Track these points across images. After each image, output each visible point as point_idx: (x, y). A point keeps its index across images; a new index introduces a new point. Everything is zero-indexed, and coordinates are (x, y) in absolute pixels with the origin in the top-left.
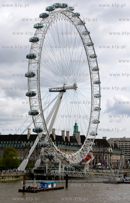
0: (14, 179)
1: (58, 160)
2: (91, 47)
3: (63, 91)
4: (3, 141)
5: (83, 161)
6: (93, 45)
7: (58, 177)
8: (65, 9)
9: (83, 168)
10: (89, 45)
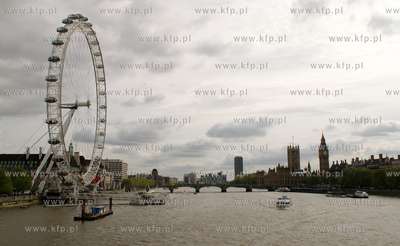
0: (28, 204)
1: (73, 181)
3: (75, 107)
5: (93, 182)
9: (92, 189)
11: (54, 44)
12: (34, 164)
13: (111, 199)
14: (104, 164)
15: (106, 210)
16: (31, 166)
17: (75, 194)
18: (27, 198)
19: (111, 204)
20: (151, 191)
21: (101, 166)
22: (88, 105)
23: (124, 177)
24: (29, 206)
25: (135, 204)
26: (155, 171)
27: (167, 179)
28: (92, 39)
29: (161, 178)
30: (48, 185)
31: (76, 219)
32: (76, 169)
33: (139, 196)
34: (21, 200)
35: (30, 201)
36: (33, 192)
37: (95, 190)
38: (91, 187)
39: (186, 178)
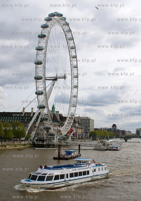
0: (23, 147)
1: (54, 132)
2: (74, 50)
3: (55, 79)
4: (3, 117)
5: (68, 133)
6: (75, 48)
7: (53, 145)
8: (60, 18)
9: (68, 138)
10: (72, 48)
11: (39, 37)
12: (28, 119)
13: (79, 145)
14: (76, 120)
15: (76, 153)
16: (26, 121)
17: (56, 141)
18: (23, 143)
19: (79, 149)
20: (110, 140)
21: (75, 122)
22: (65, 77)
23: (92, 130)
24: (24, 148)
25: (97, 149)
26: (114, 125)
27: (123, 132)
28: (66, 28)
29: (118, 131)
30: (37, 134)
31: (55, 158)
32: (56, 123)
33: (101, 144)
34: (18, 144)
35: (25, 145)
36: (27, 139)
37: (70, 138)
38: (67, 136)
39: (138, 132)
